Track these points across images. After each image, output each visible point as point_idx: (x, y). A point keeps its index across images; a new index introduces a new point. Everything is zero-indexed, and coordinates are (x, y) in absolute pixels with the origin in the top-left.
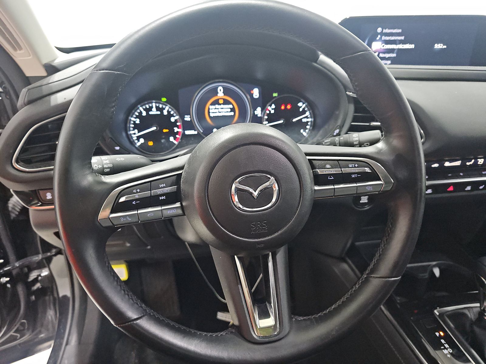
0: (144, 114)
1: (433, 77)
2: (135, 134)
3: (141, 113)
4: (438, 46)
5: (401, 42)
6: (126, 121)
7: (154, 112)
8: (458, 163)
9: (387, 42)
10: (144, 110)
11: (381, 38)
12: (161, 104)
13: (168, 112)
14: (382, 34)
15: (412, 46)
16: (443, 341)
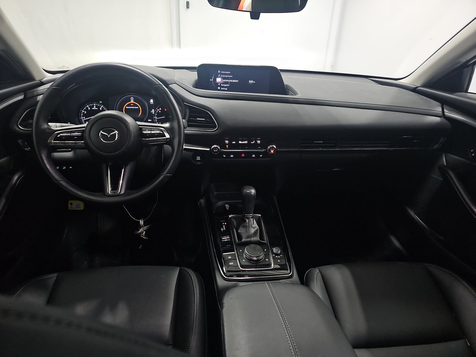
0: (89, 109)
1: (227, 97)
2: (83, 119)
3: (87, 108)
4: (251, 82)
5: (231, 79)
6: (79, 112)
7: (95, 108)
8: (246, 142)
9: (224, 78)
10: (89, 107)
11: (220, 76)
12: (99, 104)
13: (102, 108)
14: (220, 73)
15: (237, 81)
16: (224, 226)
